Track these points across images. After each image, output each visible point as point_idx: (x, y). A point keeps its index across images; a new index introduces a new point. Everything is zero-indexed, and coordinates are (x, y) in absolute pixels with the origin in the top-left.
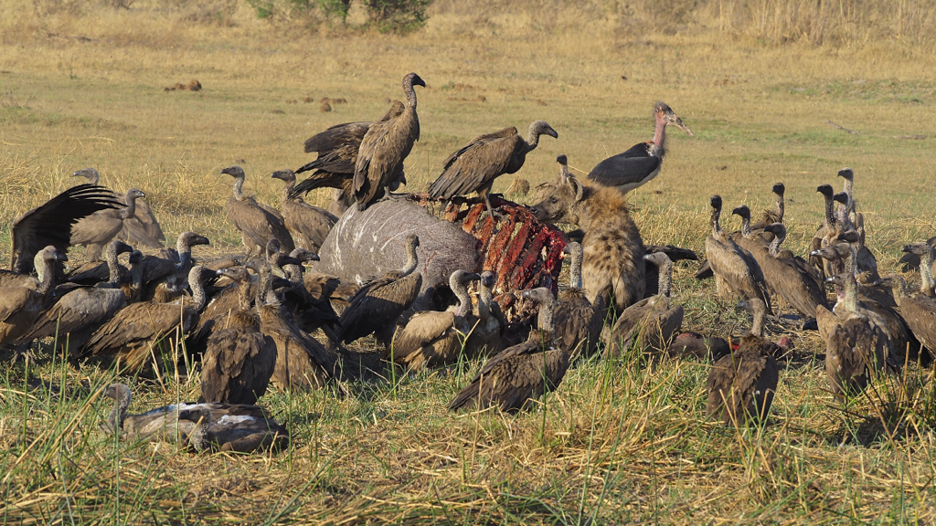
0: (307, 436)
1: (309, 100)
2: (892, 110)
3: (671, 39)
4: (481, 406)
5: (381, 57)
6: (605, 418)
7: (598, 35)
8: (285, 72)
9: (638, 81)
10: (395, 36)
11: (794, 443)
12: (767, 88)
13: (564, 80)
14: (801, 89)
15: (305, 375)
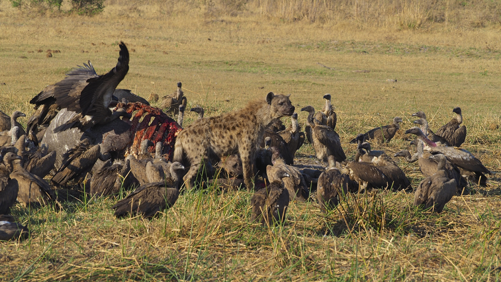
0: (38, 232)
1: (40, 51)
2: (352, 57)
3: (234, 19)
4: (132, 215)
5: (79, 28)
6: (199, 221)
7: (196, 16)
8: (27, 36)
9: (217, 41)
10: (87, 16)
11: (299, 235)
12: (285, 45)
13: (177, 40)
14: (304, 46)
15: (38, 199)
